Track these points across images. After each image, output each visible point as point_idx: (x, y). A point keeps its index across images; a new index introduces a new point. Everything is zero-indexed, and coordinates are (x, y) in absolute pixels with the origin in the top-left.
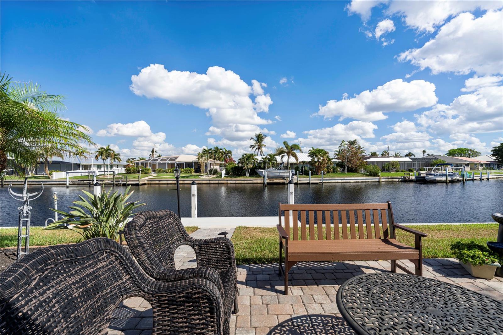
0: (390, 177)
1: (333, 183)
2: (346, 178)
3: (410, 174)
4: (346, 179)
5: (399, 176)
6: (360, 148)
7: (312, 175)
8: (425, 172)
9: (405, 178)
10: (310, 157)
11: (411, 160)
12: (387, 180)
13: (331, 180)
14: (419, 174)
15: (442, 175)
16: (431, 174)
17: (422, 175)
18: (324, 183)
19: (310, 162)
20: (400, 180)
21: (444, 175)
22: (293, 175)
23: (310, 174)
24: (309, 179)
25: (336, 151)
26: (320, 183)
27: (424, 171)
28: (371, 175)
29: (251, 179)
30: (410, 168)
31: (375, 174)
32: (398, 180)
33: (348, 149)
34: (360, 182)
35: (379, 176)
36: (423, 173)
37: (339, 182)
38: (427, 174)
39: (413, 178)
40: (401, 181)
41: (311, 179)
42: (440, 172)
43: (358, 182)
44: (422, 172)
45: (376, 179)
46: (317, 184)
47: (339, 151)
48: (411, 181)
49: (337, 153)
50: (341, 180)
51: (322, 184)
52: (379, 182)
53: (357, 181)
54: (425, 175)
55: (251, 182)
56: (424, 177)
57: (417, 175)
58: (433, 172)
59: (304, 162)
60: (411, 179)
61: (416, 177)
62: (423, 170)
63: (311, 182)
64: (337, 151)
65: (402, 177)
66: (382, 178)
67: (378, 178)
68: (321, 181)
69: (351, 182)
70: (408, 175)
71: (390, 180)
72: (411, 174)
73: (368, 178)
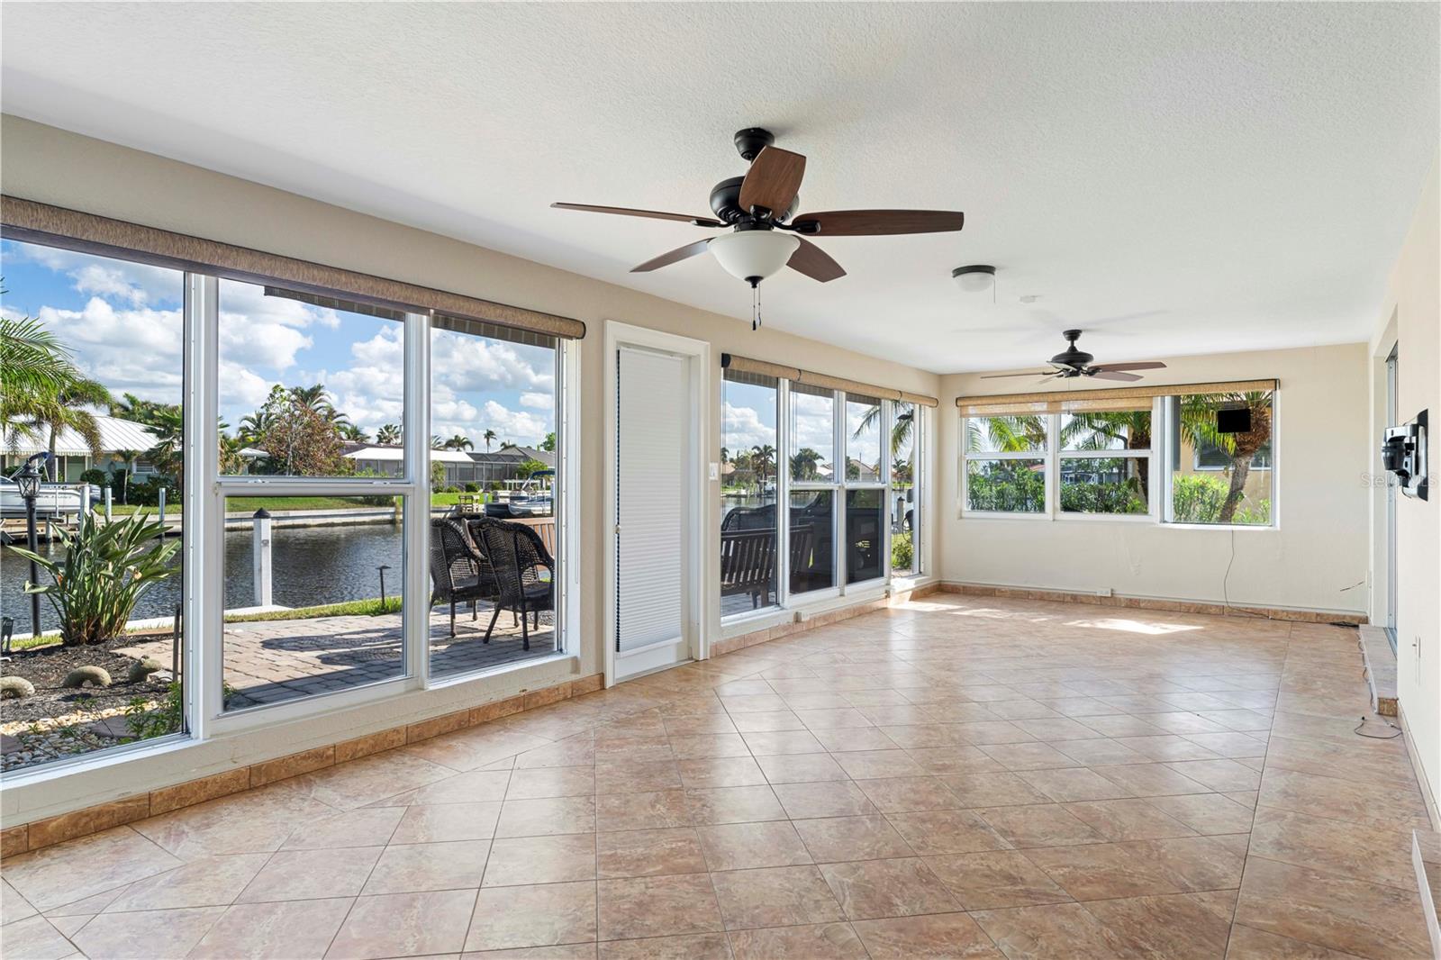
2: (292, 513)
3: (472, 499)
5: (445, 502)
6: (331, 413)
7: (168, 502)
8: (506, 493)
9: (459, 509)
10: (153, 435)
11: (471, 460)
13: (241, 519)
14: (494, 498)
15: (542, 500)
16: (522, 498)
17: (501, 501)
19: (151, 451)
20: (448, 515)
21: (548, 500)
22: (93, 500)
23: (162, 498)
25: (247, 419)
27: (506, 489)
28: (368, 502)
30: (469, 482)
31: (382, 500)
32: (442, 515)
33: (292, 415)
34: (338, 525)
35: (393, 505)
36: (504, 496)
38: (512, 498)
39: (481, 509)
42: (540, 493)
43: (333, 525)
44: (501, 493)
45: (385, 513)
47: (259, 420)
49: (251, 426)
52: (393, 522)
53: (330, 520)
54: (508, 501)
56: (506, 506)
57: (490, 501)
58: (524, 494)
59: (127, 455)
60: (475, 511)
61: (488, 506)
62: (504, 487)
64: (252, 421)
65: (454, 508)
66: (401, 509)
67: (392, 510)
69: (309, 526)
70: (469, 501)
72: (474, 498)
73: (360, 511)
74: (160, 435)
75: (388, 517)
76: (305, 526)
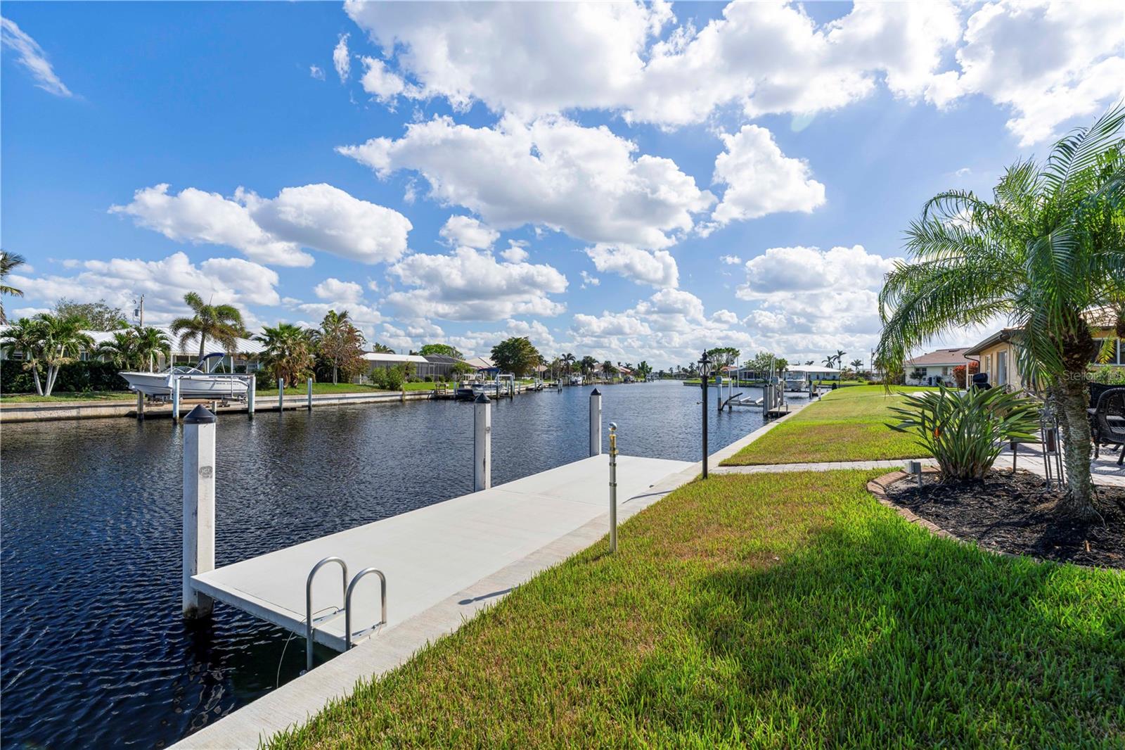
0: (417, 392)
1: (323, 405)
2: (348, 395)
3: (445, 386)
4: (330, 399)
5: (429, 388)
8: (466, 382)
9: (436, 392)
11: (427, 361)
12: (413, 397)
13: (319, 399)
15: (490, 386)
17: (465, 387)
18: (314, 406)
19: (261, 354)
20: (430, 396)
21: (494, 386)
23: (281, 385)
24: (277, 398)
26: (303, 406)
28: (383, 388)
29: (72, 404)
31: (393, 387)
32: (426, 397)
35: (401, 390)
37: (335, 405)
38: (471, 386)
39: (450, 391)
40: (431, 399)
41: (285, 398)
43: (369, 403)
45: (393, 396)
46: (294, 409)
48: (447, 398)
50: (339, 399)
51: (310, 409)
52: (401, 401)
53: (367, 400)
55: (73, 413)
56: (470, 391)
57: (458, 388)
59: (248, 355)
60: (447, 394)
61: (456, 391)
63: (285, 405)
65: (433, 392)
66: (407, 393)
67: (401, 393)
68: (307, 403)
70: (443, 388)
71: (417, 397)
72: (447, 385)
73: (380, 394)
74: (267, 344)
75: (398, 398)
76: (354, 404)
